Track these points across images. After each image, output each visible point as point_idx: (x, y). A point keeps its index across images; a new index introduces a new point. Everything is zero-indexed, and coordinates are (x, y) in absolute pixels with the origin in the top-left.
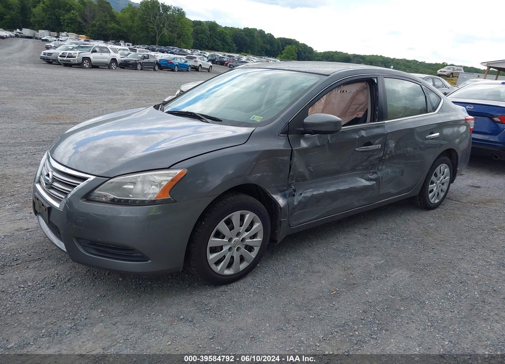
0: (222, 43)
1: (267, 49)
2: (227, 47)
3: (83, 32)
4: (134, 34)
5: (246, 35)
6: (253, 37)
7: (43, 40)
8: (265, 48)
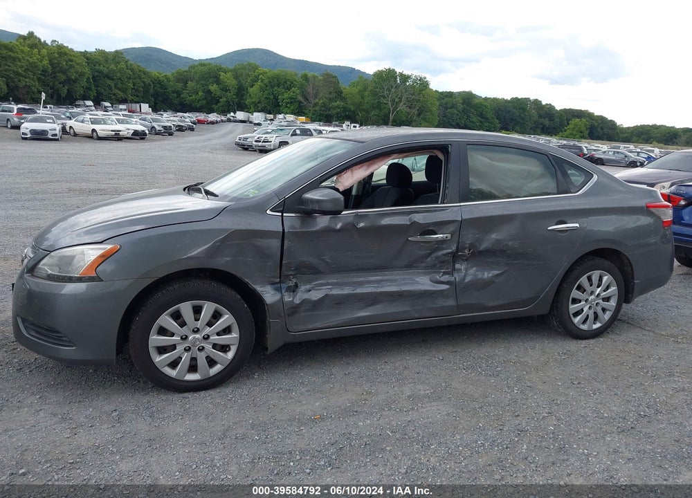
0: (480, 119)
1: (545, 126)
2: (488, 124)
3: (304, 113)
4: (363, 113)
5: (514, 107)
6: (524, 110)
7: (256, 124)
8: (541, 124)
